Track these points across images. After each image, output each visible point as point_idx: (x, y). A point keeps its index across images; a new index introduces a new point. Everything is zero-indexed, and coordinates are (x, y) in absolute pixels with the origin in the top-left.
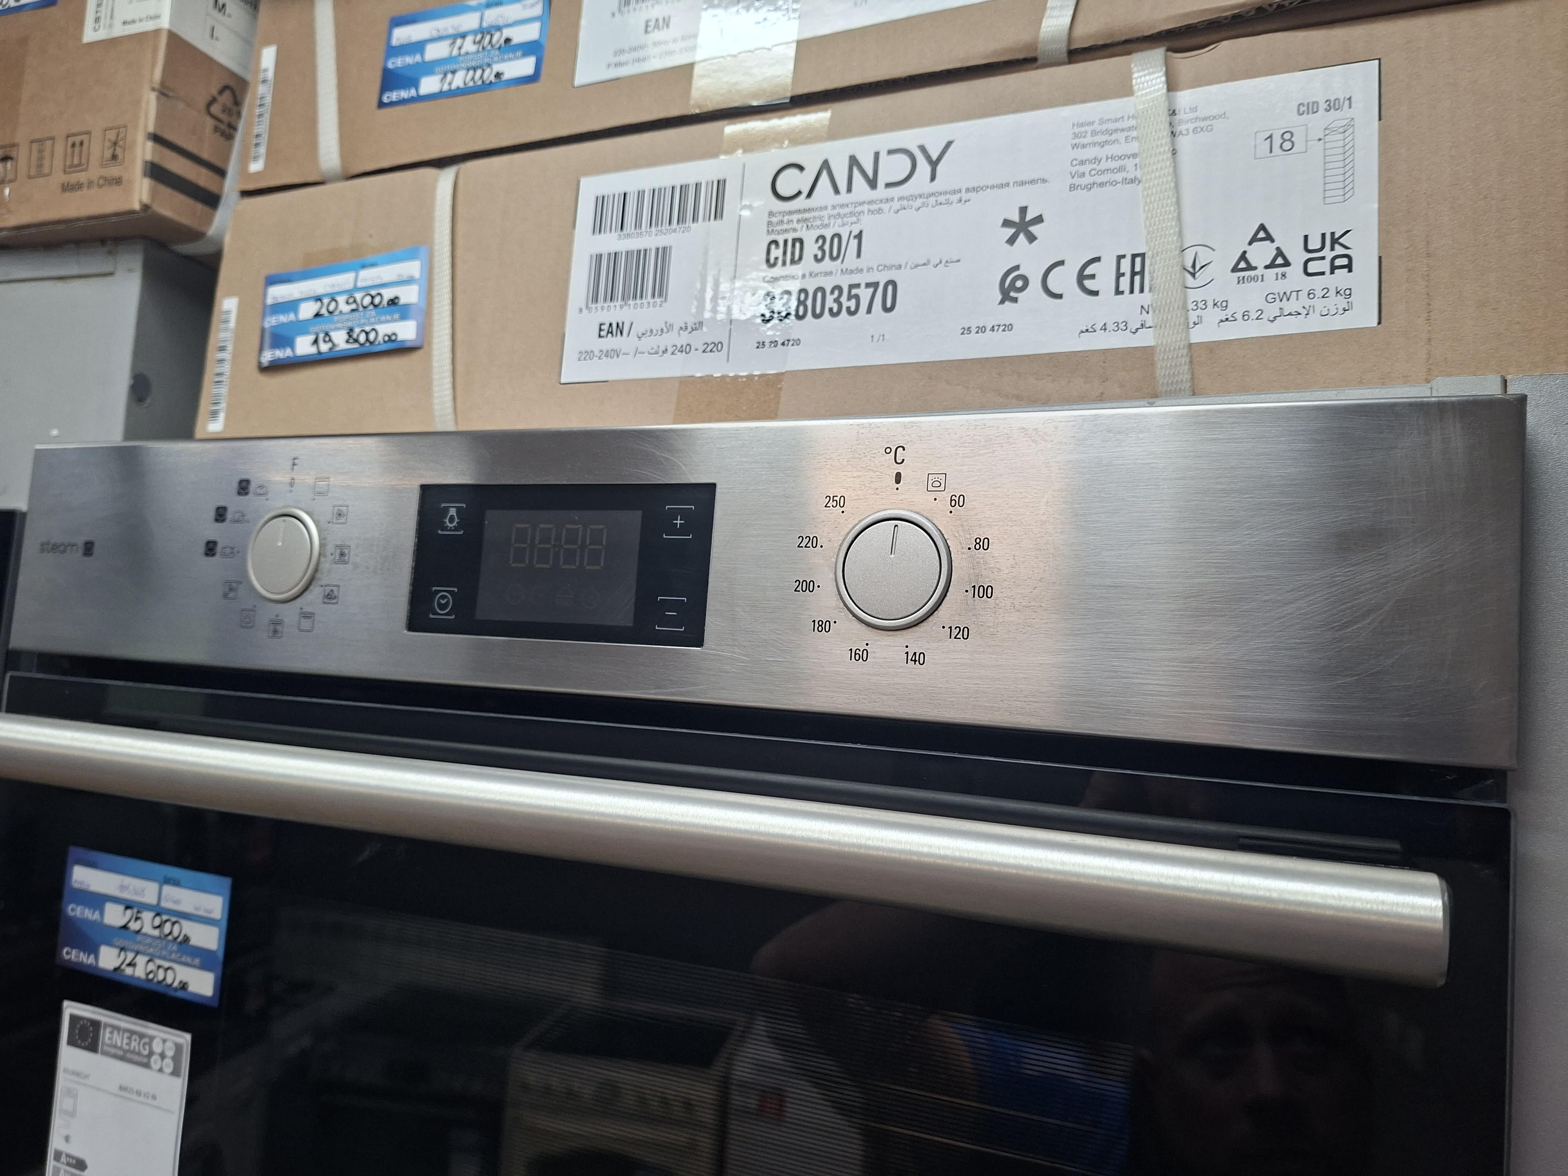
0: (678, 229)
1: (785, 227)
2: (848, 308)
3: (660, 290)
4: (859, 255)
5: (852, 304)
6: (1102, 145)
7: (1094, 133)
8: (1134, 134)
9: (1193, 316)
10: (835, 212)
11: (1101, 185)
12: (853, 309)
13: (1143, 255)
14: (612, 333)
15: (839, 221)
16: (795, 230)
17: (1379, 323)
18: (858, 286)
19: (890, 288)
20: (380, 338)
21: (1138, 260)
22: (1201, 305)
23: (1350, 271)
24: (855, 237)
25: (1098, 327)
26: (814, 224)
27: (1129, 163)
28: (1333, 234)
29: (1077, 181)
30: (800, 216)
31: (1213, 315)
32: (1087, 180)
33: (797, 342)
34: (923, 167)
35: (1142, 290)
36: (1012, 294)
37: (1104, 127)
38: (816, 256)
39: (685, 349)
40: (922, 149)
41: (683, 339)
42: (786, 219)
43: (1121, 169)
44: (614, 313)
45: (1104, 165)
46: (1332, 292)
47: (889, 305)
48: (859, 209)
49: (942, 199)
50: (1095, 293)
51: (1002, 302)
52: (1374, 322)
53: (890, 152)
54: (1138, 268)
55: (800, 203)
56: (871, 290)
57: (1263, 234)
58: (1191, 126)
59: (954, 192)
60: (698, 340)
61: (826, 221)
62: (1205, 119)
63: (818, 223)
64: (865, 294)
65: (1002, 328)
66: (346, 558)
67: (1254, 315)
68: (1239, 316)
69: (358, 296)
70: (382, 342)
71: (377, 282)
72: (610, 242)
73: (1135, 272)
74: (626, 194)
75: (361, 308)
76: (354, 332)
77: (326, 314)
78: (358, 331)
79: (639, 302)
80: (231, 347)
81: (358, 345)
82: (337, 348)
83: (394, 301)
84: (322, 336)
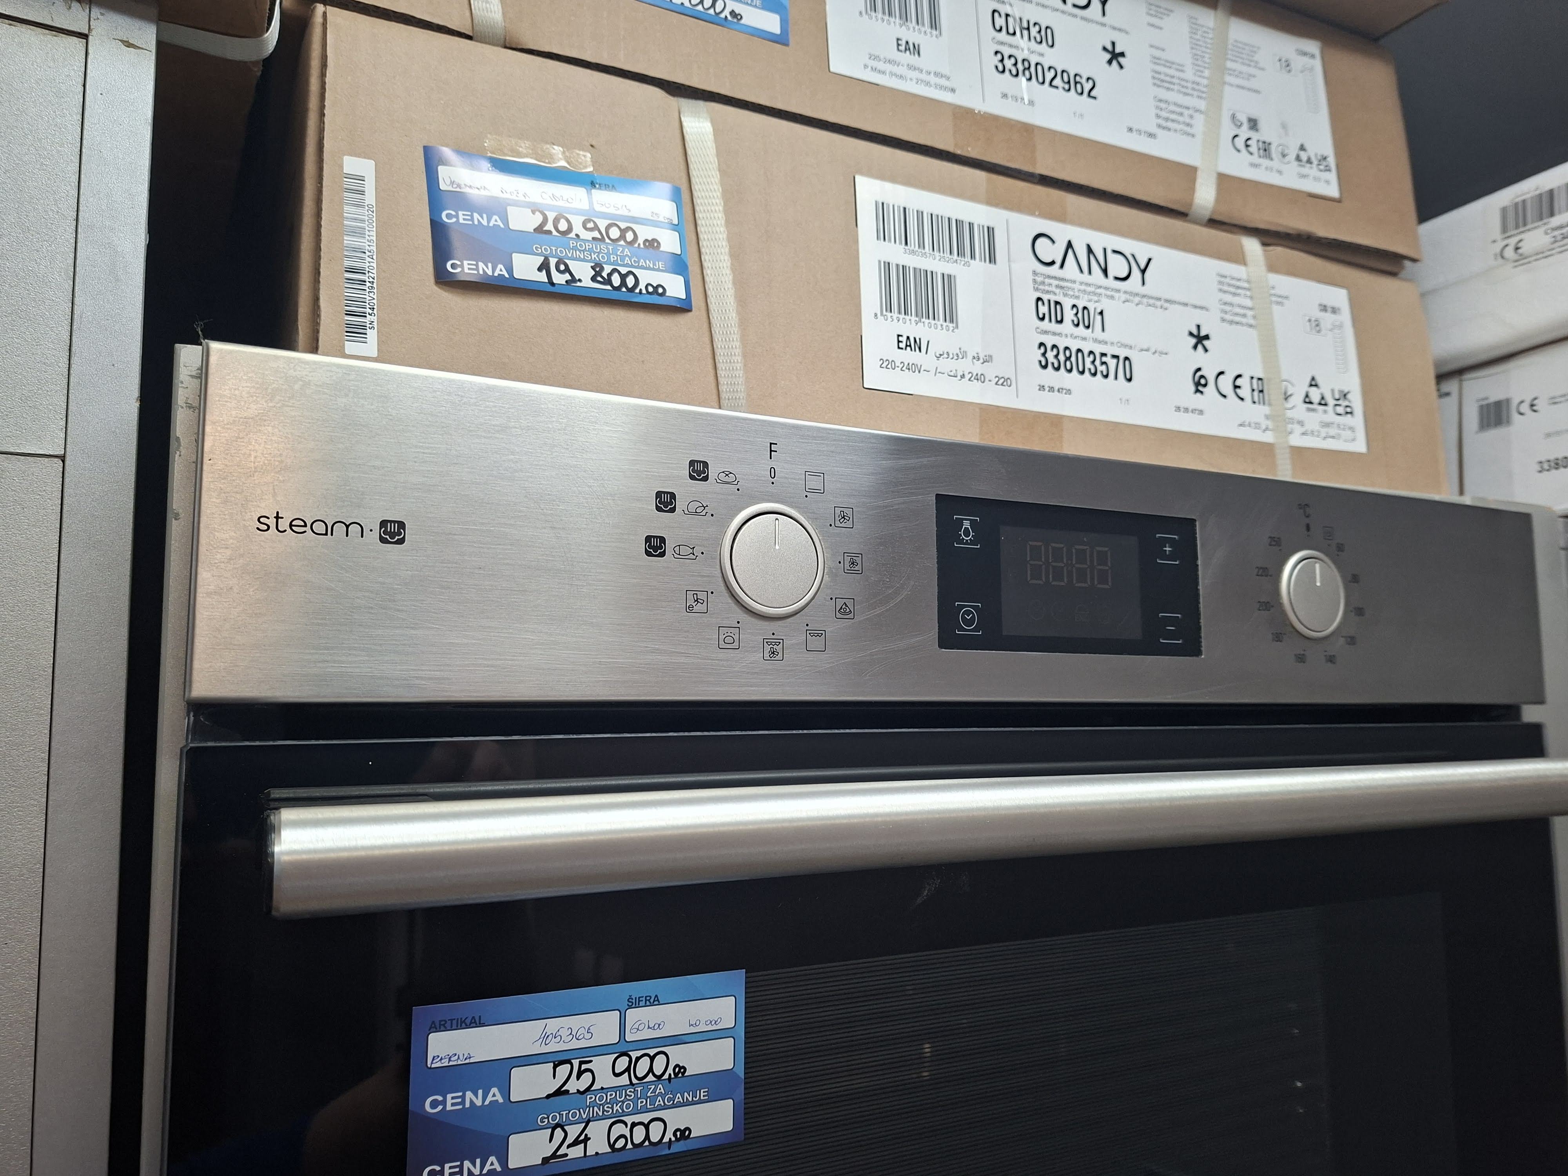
0: (958, 260)
1: (1047, 288)
2: (1102, 372)
3: (951, 316)
4: (1103, 330)
6: (1235, 294)
7: (1228, 284)
8: (1249, 293)
9: (1289, 428)
10: (1083, 287)
11: (1237, 323)
12: (1105, 373)
13: (1262, 379)
14: (910, 346)
15: (1086, 297)
16: (1055, 294)
17: (1368, 452)
18: (1107, 355)
19: (1127, 363)
20: (642, 286)
21: (1260, 382)
22: (1292, 421)
23: (1353, 416)
24: (1099, 314)
25: (1246, 424)
26: (1069, 293)
27: (1250, 313)
28: (1344, 391)
29: (1224, 316)
30: (1057, 282)
31: (1298, 429)
32: (1229, 317)
33: (1069, 392)
34: (1136, 273)
35: (1265, 404)
36: (1200, 388)
37: (1234, 282)
38: (1073, 321)
39: (980, 378)
40: (1133, 256)
41: (978, 368)
42: (1047, 281)
43: (1244, 316)
44: (912, 328)
45: (1237, 310)
46: (1347, 427)
47: (1128, 377)
48: (1099, 291)
49: (1153, 302)
50: (1243, 399)
51: (1195, 393)
52: (1366, 450)
53: (1115, 252)
55: (1054, 270)
56: (1116, 361)
57: (1314, 383)
58: (1275, 299)
59: (1157, 299)
60: (990, 371)
61: (1077, 294)
62: (1282, 297)
63: (1072, 293)
64: (1112, 363)
65: (1197, 412)
67: (1316, 434)
68: (1310, 432)
69: (602, 224)
70: (644, 291)
71: (626, 213)
72: (897, 254)
73: (1260, 390)
74: (905, 209)
75: (607, 240)
76: (602, 269)
77: (555, 233)
78: (607, 269)
79: (933, 322)
80: (374, 234)
81: (609, 287)
82: (578, 284)
83: (652, 244)
84: (553, 262)
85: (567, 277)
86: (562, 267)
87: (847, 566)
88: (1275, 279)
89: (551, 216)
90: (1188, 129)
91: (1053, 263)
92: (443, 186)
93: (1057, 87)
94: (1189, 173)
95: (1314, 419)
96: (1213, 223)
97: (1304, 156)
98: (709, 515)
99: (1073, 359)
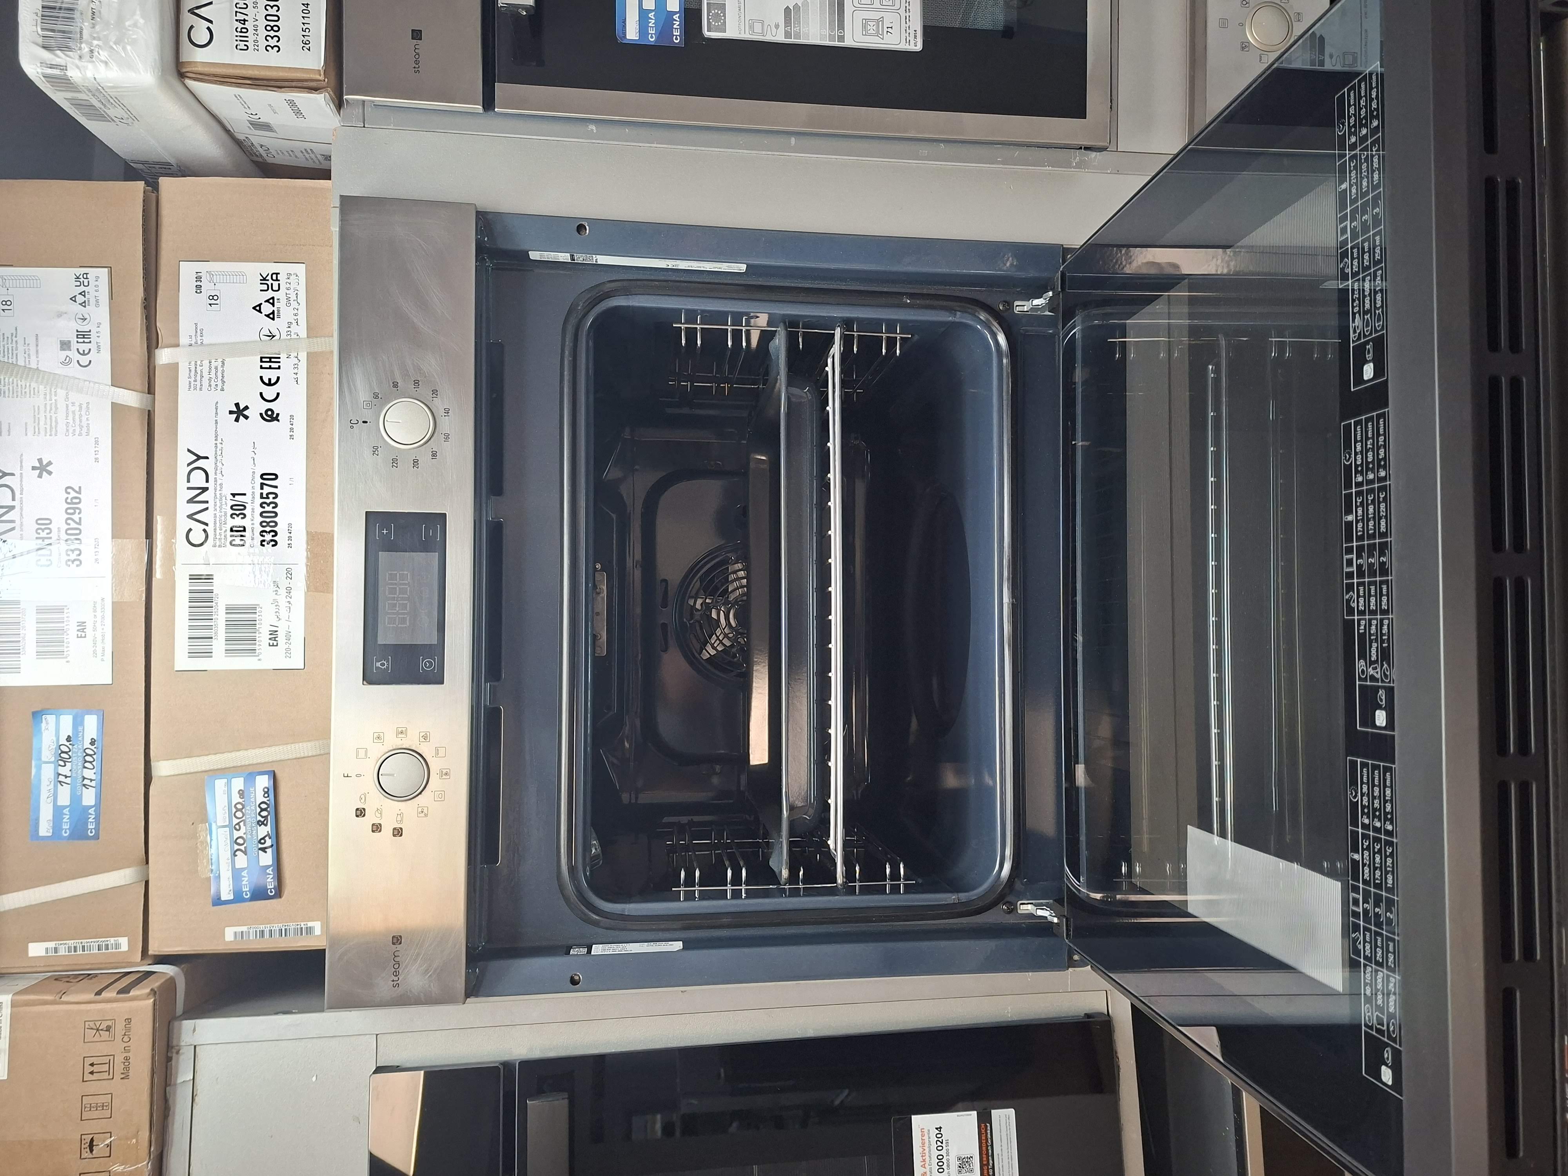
0: (216, 602)
1: (223, 537)
2: (274, 498)
3: (252, 609)
4: (245, 494)
5: (271, 496)
6: (202, 377)
7: (195, 381)
8: (199, 363)
9: (295, 336)
10: (218, 509)
11: (223, 377)
12: (274, 496)
13: (261, 358)
14: (275, 638)
15: (224, 506)
16: (226, 531)
17: (304, 263)
18: (262, 494)
19: (264, 477)
20: (265, 800)
21: (264, 360)
22: (289, 333)
23: (279, 274)
24: (234, 497)
25: (296, 377)
26: (223, 520)
27: (214, 364)
28: (261, 280)
29: (219, 388)
30: (218, 529)
31: (294, 328)
32: (220, 383)
33: (290, 525)
34: (200, 463)
35: (279, 358)
36: (275, 416)
37: (193, 376)
38: (242, 518)
39: (289, 590)
40: (189, 465)
41: (283, 591)
42: (218, 537)
43: (216, 368)
44: (263, 637)
45: (213, 375)
46: (288, 281)
47: (274, 477)
48: (218, 496)
49: (219, 453)
50: (278, 378)
51: (278, 421)
52: (304, 265)
53: (188, 481)
54: (268, 360)
55: (210, 529)
56: (264, 486)
57: (258, 308)
58: (199, 338)
59: (216, 447)
60: (284, 583)
61: (223, 514)
62: (196, 332)
63: (223, 518)
64: (267, 490)
65: (292, 420)
66: (404, 729)
67: (296, 311)
68: (296, 318)
69: (235, 821)
70: (268, 799)
71: (227, 808)
72: (219, 645)
73: (269, 361)
74: (189, 638)
75: (244, 818)
76: (260, 821)
77: (245, 845)
78: (259, 818)
79: (257, 622)
80: (261, 926)
81: (269, 817)
82: (270, 832)
83: (241, 793)
84: (260, 846)
85: (267, 838)
86: (263, 841)
87: (404, 736)
88: (184, 340)
89: (236, 847)
90: (84, 406)
91: (205, 530)
92: (232, 898)
93: (80, 518)
94: (116, 408)
95: (286, 314)
96: (150, 390)
97: (80, 299)
98: (381, 807)
99: (268, 520)
